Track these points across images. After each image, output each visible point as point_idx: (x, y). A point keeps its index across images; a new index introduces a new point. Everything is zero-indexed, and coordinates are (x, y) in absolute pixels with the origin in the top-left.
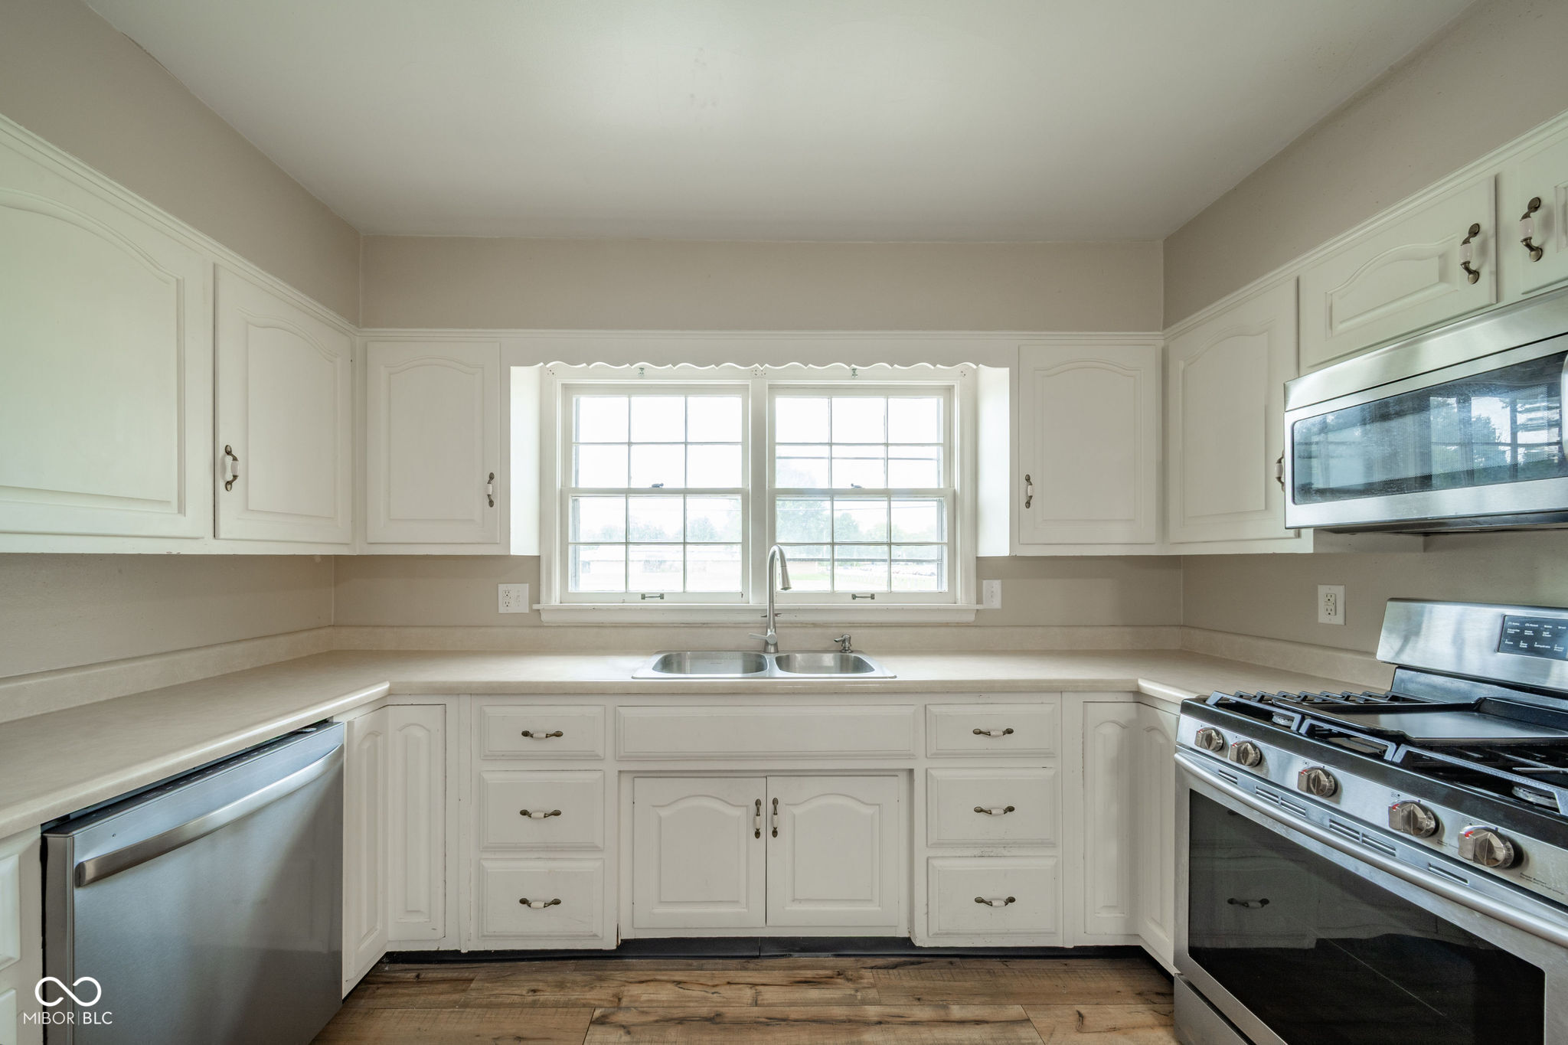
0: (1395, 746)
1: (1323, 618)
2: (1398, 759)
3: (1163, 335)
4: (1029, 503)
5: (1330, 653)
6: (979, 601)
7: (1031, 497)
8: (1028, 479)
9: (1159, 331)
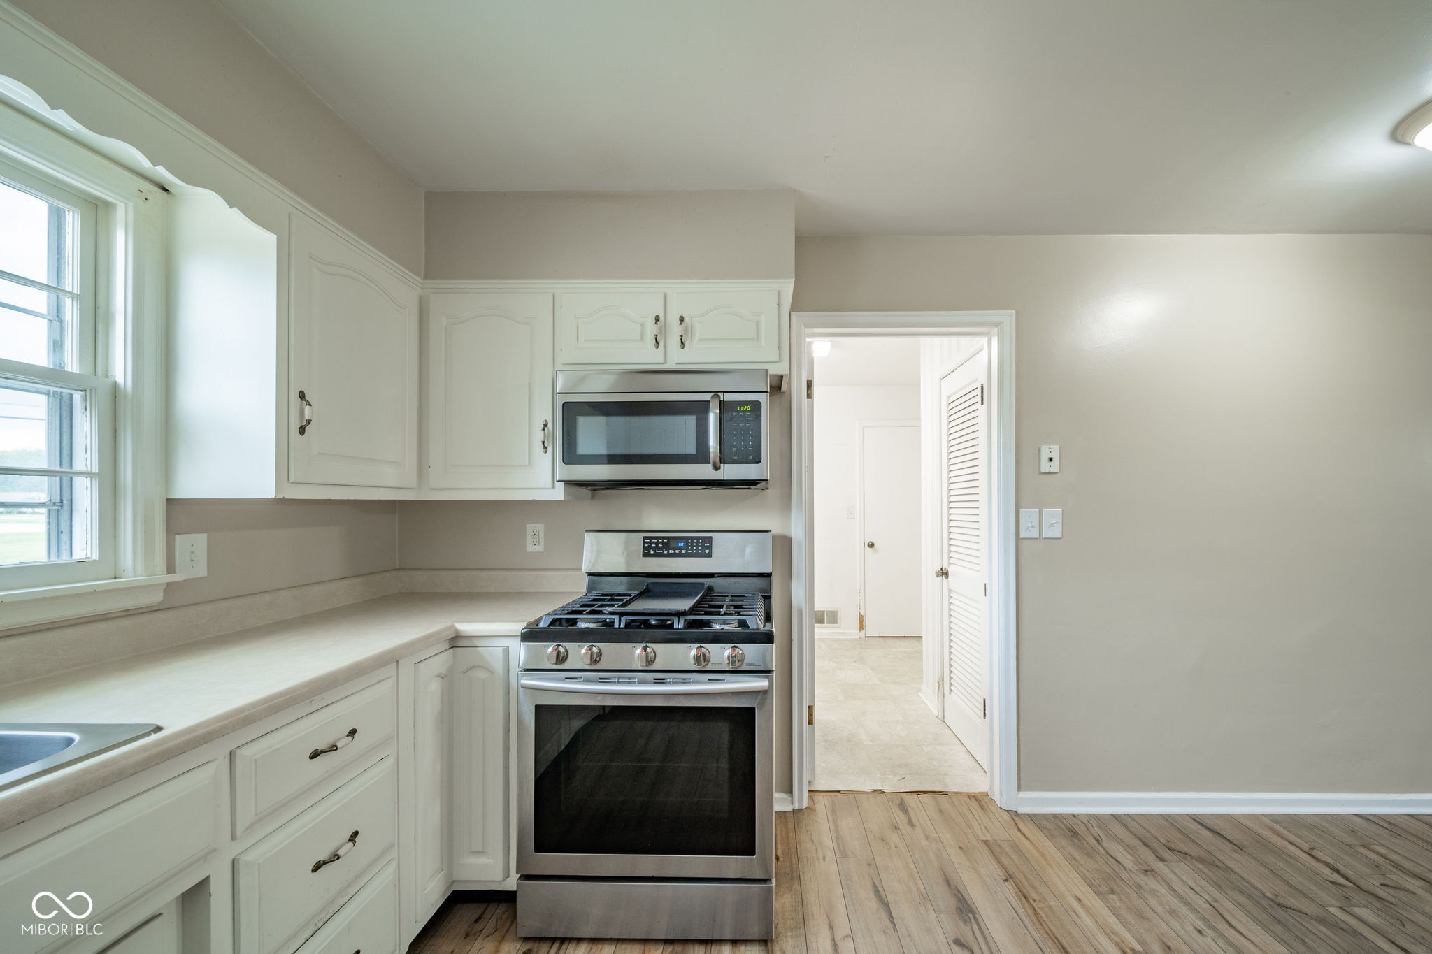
0: (677, 618)
1: (530, 548)
2: (681, 626)
3: (422, 284)
4: (304, 429)
5: (539, 573)
6: (171, 569)
7: (309, 422)
8: (302, 396)
9: (419, 276)
